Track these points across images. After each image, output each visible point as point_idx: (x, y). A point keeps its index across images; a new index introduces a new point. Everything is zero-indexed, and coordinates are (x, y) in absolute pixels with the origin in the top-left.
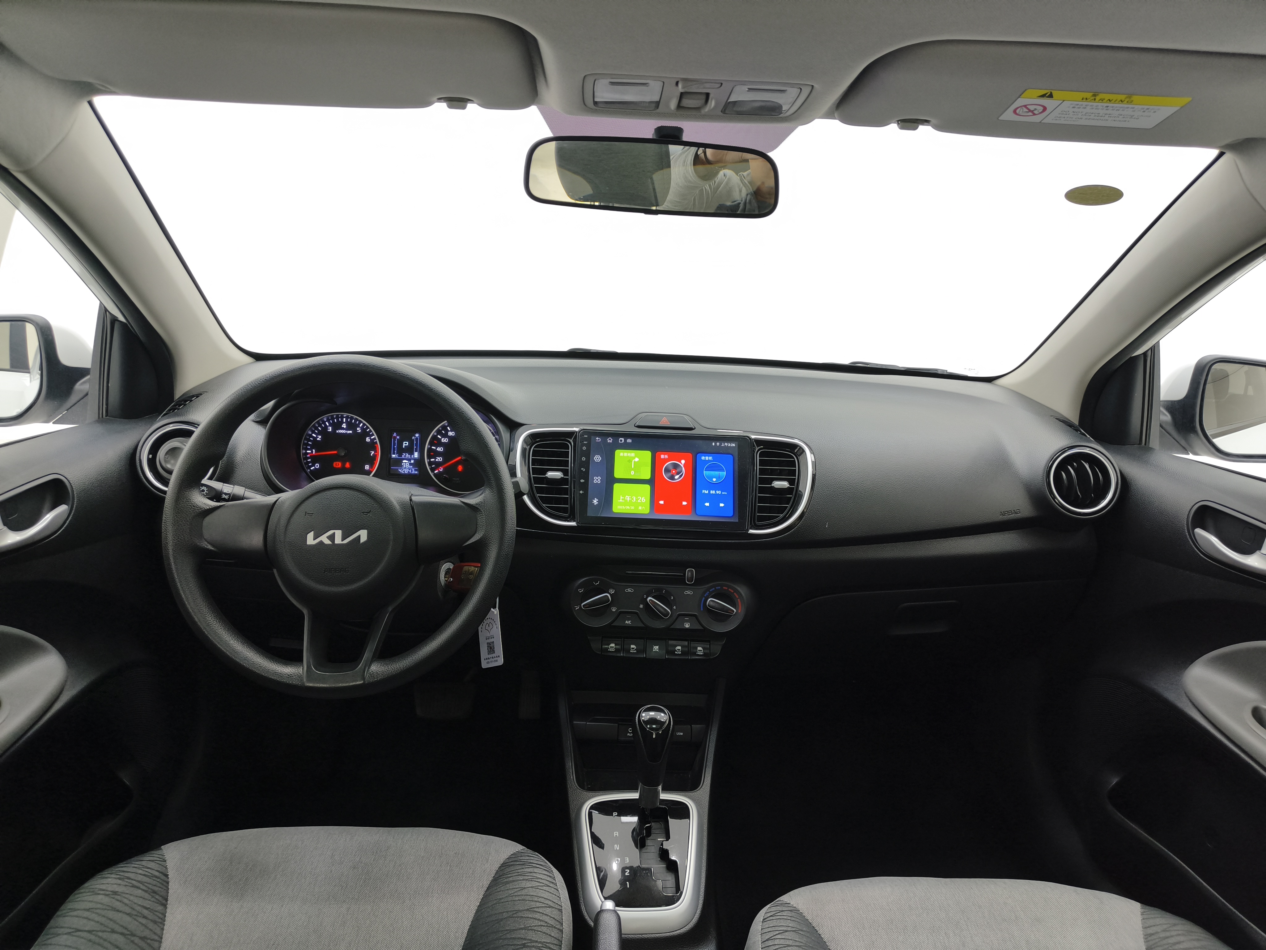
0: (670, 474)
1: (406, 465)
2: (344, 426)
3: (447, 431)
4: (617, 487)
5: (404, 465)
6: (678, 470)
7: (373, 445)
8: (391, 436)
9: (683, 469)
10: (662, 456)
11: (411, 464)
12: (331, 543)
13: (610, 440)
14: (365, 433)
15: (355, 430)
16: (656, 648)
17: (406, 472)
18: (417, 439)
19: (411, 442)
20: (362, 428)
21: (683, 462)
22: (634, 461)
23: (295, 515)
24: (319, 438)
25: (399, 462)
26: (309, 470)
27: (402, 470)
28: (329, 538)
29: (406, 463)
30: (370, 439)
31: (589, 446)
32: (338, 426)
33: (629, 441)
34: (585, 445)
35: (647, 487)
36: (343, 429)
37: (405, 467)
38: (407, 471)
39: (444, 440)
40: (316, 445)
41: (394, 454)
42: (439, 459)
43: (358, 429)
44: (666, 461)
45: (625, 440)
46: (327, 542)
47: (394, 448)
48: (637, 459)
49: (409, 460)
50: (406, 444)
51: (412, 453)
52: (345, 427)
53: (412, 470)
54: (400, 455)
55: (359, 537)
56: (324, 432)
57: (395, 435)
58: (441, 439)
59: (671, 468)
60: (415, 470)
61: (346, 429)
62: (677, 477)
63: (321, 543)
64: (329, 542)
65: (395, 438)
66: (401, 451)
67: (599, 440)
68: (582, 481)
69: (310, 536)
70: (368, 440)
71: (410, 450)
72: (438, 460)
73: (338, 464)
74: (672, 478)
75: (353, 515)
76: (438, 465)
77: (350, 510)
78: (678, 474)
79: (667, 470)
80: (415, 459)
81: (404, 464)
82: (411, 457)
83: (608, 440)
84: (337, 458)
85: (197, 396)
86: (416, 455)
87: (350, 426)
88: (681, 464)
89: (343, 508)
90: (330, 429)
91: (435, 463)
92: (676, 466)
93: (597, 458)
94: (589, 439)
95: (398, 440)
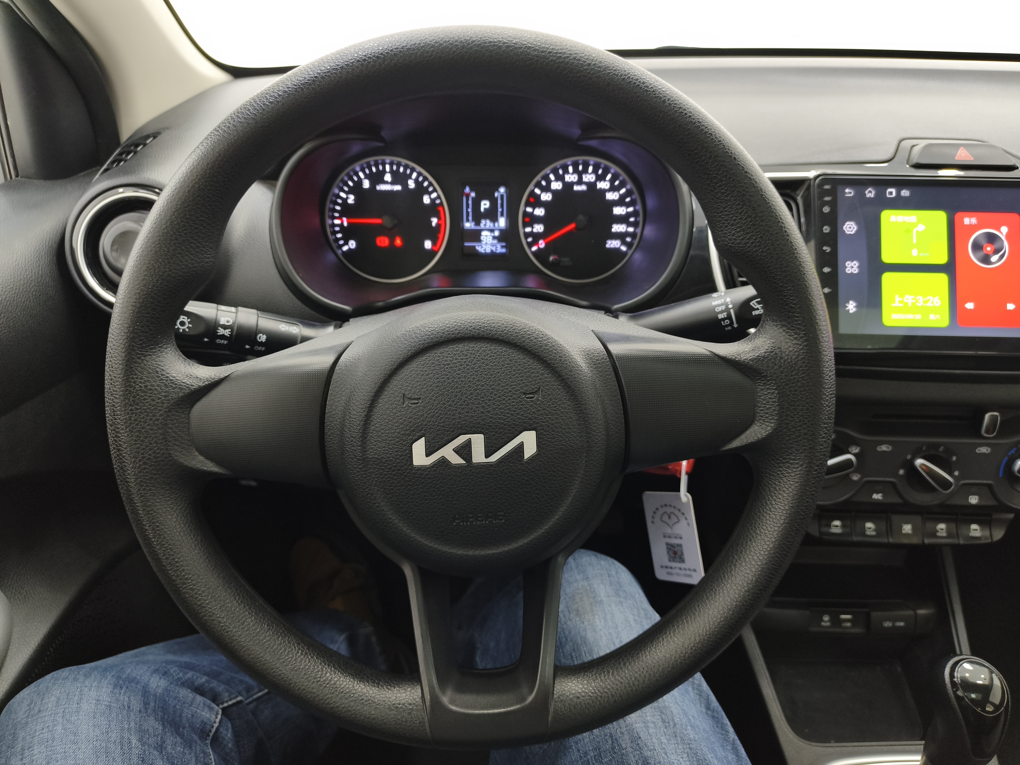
0: (981, 254)
1: (486, 239)
2: (388, 177)
3: (549, 182)
4: (888, 278)
6: (997, 245)
7: (434, 209)
8: (463, 193)
9: (1006, 244)
10: (967, 221)
11: (494, 238)
12: (463, 462)
13: (870, 193)
14: (421, 190)
15: (405, 185)
16: (907, 528)
17: (488, 251)
18: (502, 196)
19: (494, 202)
20: (416, 181)
21: (1004, 230)
22: (917, 231)
23: (380, 401)
24: (351, 199)
25: (476, 236)
26: (340, 252)
27: (481, 247)
28: (457, 451)
29: (486, 236)
30: (430, 198)
31: (833, 204)
32: (377, 178)
33: (905, 193)
34: (827, 203)
35: (942, 279)
36: (386, 183)
37: (486, 243)
38: (489, 248)
39: (546, 197)
40: (347, 210)
41: (468, 220)
42: (539, 228)
43: (410, 183)
44: (973, 228)
45: (898, 193)
46: (456, 460)
47: (468, 213)
48: (921, 227)
49: (492, 231)
50: (485, 204)
51: (494, 219)
52: (390, 180)
53: (496, 247)
54: (478, 223)
55: (520, 448)
56: (357, 189)
57: (467, 190)
58: (540, 196)
59: (983, 242)
60: (502, 247)
61: (393, 183)
62: (994, 258)
63: (443, 461)
64: (461, 461)
65: (468, 196)
66: (478, 217)
67: (850, 193)
68: (826, 270)
69: (419, 447)
70: (426, 200)
71: (492, 215)
72: (537, 229)
73: (383, 240)
74: (986, 259)
75: (504, 399)
76: (537, 237)
77: (498, 390)
78: (996, 252)
79: (977, 247)
80: (501, 231)
81: (483, 238)
82: (494, 226)
83: (866, 192)
84: (381, 230)
85: (155, 135)
86: (502, 222)
87: (398, 178)
88: (1002, 233)
89: (482, 386)
90: (366, 184)
91: (532, 234)
92: (992, 238)
93: (850, 228)
94: (833, 193)
95: (473, 198)
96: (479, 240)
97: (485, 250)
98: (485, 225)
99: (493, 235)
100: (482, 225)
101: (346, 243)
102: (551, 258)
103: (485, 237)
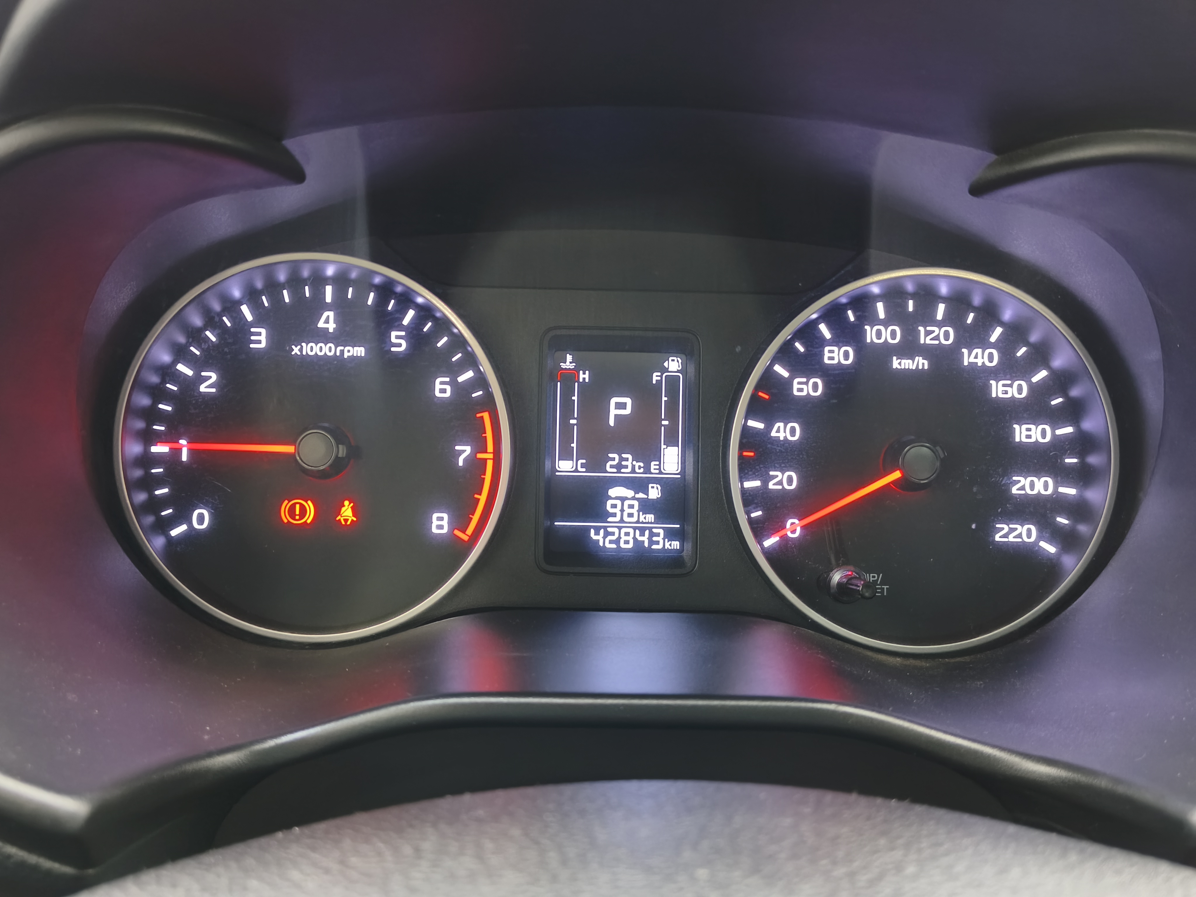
1: (622, 511)
2: (328, 321)
3: (816, 345)
5: (617, 511)
8: (553, 371)
11: (646, 506)
15: (380, 345)
17: (627, 544)
18: (672, 382)
19: (646, 399)
20: (414, 332)
24: (209, 384)
25: (589, 497)
26: (160, 541)
27: (607, 534)
29: (623, 499)
30: (453, 383)
32: (295, 324)
36: (323, 336)
37: (622, 521)
38: (630, 538)
39: (808, 388)
40: (192, 415)
41: (566, 455)
42: (785, 480)
43: (394, 340)
47: (567, 429)
49: (640, 485)
50: (621, 406)
52: (331, 327)
53: (652, 535)
54: (597, 461)
56: (230, 353)
57: (568, 363)
58: (788, 383)
60: (670, 535)
61: (340, 338)
65: (570, 377)
66: (597, 442)
70: (441, 388)
71: (640, 438)
72: (780, 483)
73: (302, 506)
76: (779, 506)
80: (665, 483)
81: (614, 506)
82: (647, 470)
84: (295, 477)
86: (671, 460)
87: (358, 322)
90: (260, 340)
91: (764, 497)
95: (583, 385)
96: (603, 516)
97: (617, 541)
98: (619, 467)
99: (641, 495)
100: (610, 469)
101: (183, 516)
102: (837, 577)
103: (618, 503)
